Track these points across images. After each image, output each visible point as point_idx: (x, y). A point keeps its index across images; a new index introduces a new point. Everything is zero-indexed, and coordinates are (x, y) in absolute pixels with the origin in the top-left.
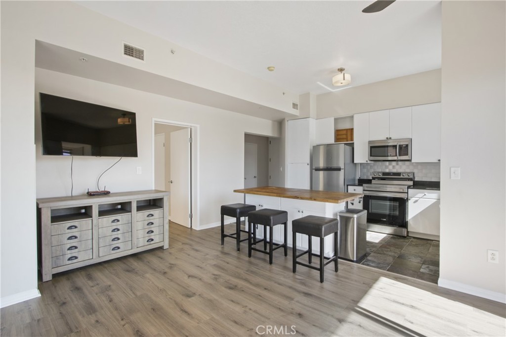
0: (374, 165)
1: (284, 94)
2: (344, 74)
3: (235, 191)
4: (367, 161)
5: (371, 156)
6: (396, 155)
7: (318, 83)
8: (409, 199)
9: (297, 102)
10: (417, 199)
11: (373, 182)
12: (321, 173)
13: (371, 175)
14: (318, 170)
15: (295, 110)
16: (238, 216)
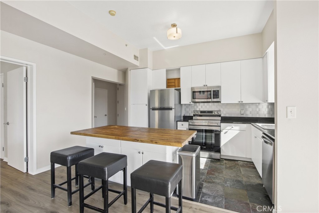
0: (194, 105)
1: (126, 45)
2: (177, 28)
3: (72, 133)
4: (190, 103)
5: (193, 98)
6: (211, 98)
7: (154, 38)
8: (222, 131)
9: (138, 55)
10: (227, 130)
11: (194, 118)
12: (157, 112)
13: (192, 113)
14: (154, 109)
15: (136, 61)
16: (69, 165)
